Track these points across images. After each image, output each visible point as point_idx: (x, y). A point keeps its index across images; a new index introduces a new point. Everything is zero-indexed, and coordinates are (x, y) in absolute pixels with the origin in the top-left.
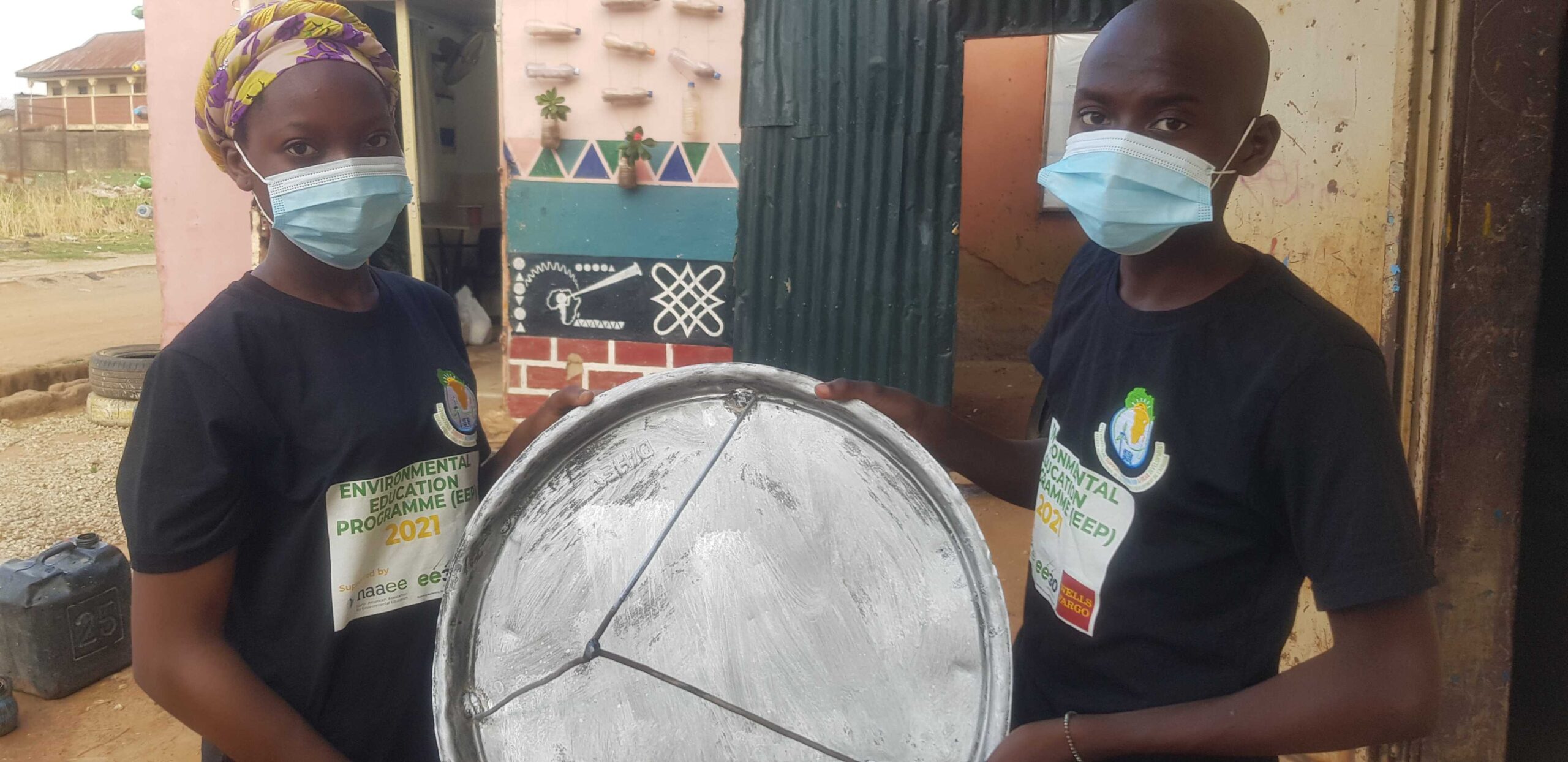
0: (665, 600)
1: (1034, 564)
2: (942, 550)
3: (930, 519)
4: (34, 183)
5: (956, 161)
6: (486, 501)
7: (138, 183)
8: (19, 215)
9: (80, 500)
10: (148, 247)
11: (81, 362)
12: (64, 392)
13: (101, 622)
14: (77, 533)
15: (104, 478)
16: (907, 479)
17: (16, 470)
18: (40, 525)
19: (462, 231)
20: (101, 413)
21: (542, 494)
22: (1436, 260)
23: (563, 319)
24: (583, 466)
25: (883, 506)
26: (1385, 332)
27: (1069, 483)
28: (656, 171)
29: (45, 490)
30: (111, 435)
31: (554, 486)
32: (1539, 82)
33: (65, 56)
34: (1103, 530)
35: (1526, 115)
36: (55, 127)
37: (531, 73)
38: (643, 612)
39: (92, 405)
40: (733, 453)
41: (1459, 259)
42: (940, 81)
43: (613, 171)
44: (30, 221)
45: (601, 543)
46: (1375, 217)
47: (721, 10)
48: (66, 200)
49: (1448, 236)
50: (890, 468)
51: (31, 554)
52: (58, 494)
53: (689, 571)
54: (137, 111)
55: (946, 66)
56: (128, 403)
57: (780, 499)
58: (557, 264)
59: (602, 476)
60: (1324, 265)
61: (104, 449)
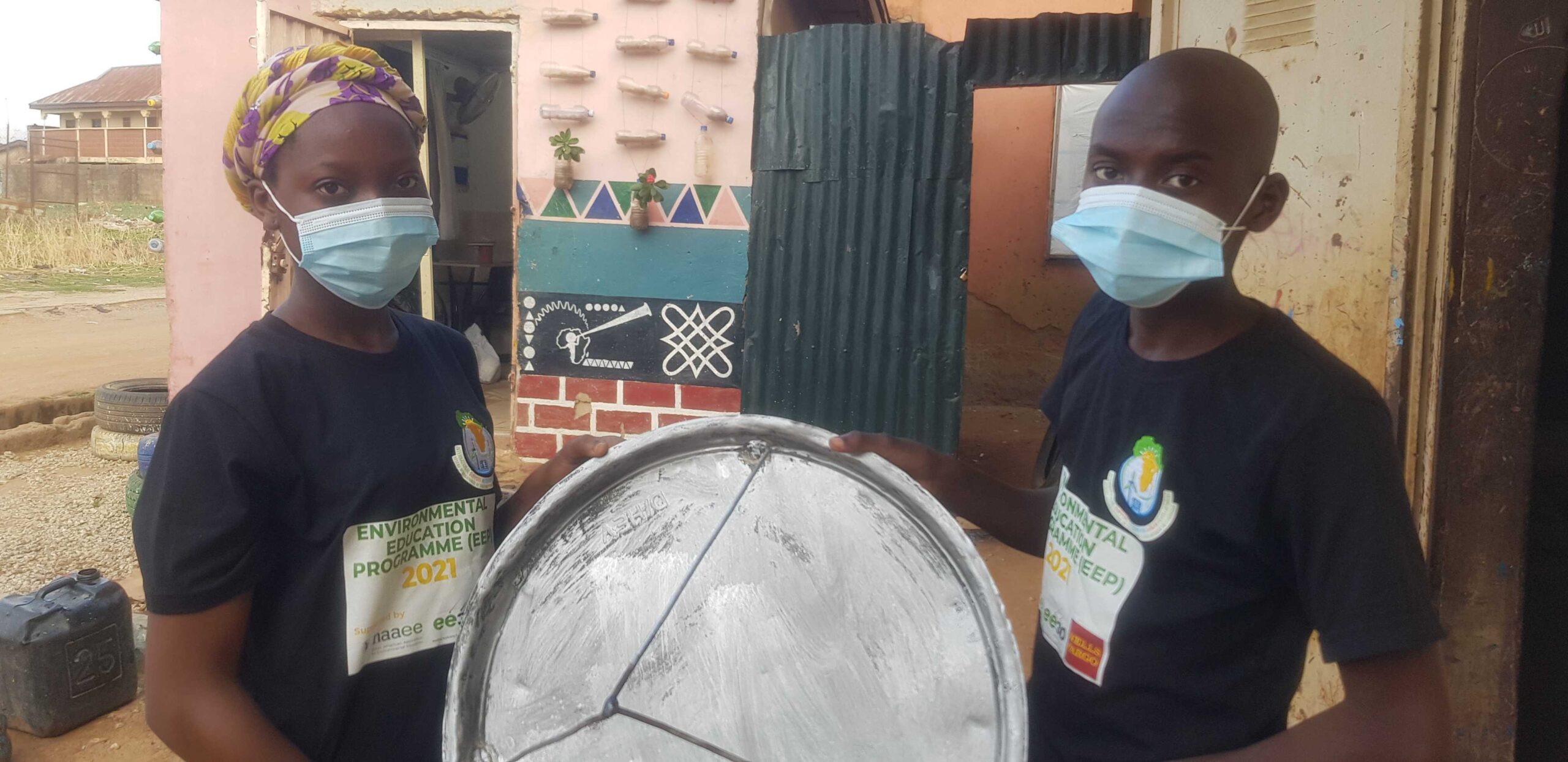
0: (678, 654)
1: (1043, 611)
2: (956, 604)
3: (944, 572)
4: (44, 214)
5: (965, 207)
6: (499, 554)
7: (151, 217)
8: (29, 246)
9: (82, 535)
10: (158, 280)
11: (87, 395)
12: (68, 425)
13: (100, 659)
14: (77, 568)
15: (106, 513)
16: (920, 532)
17: (17, 503)
18: (40, 559)
19: (473, 269)
20: (106, 447)
21: (555, 546)
22: (1439, 314)
23: (573, 358)
24: (596, 518)
25: (897, 560)
26: (1389, 385)
27: (1078, 531)
28: (667, 214)
29: (46, 524)
30: (115, 469)
31: (567, 538)
32: (1540, 141)
33: (79, 89)
34: (1112, 579)
35: (1527, 173)
36: (68, 159)
37: (546, 114)
38: (656, 665)
39: (97, 438)
40: (747, 505)
41: (1462, 313)
42: (949, 129)
43: (625, 212)
44: (39, 252)
45: (614, 595)
46: (1379, 271)
47: (734, 55)
48: (76, 232)
49: (1452, 292)
50: (904, 521)
51: (30, 589)
52: (59, 528)
53: (703, 624)
54: (151, 145)
55: (956, 114)
56: (133, 437)
57: (794, 552)
58: (567, 303)
59: (615, 528)
60: (1328, 317)
61: (107, 484)
